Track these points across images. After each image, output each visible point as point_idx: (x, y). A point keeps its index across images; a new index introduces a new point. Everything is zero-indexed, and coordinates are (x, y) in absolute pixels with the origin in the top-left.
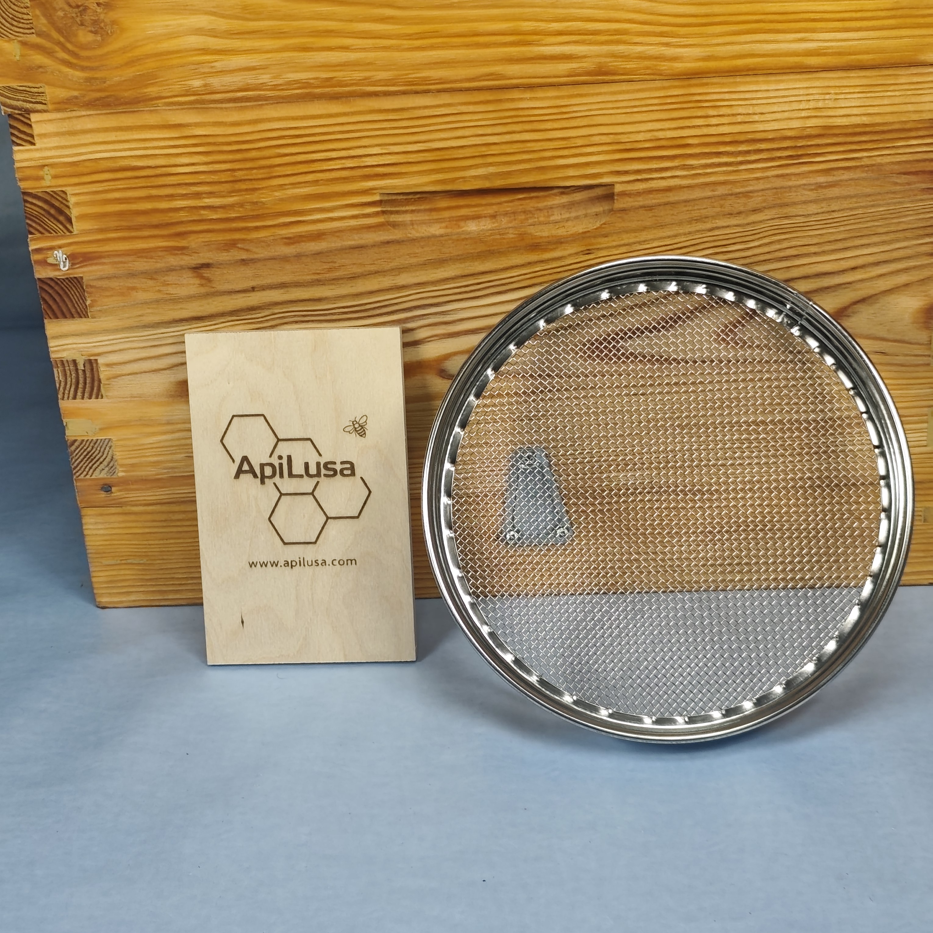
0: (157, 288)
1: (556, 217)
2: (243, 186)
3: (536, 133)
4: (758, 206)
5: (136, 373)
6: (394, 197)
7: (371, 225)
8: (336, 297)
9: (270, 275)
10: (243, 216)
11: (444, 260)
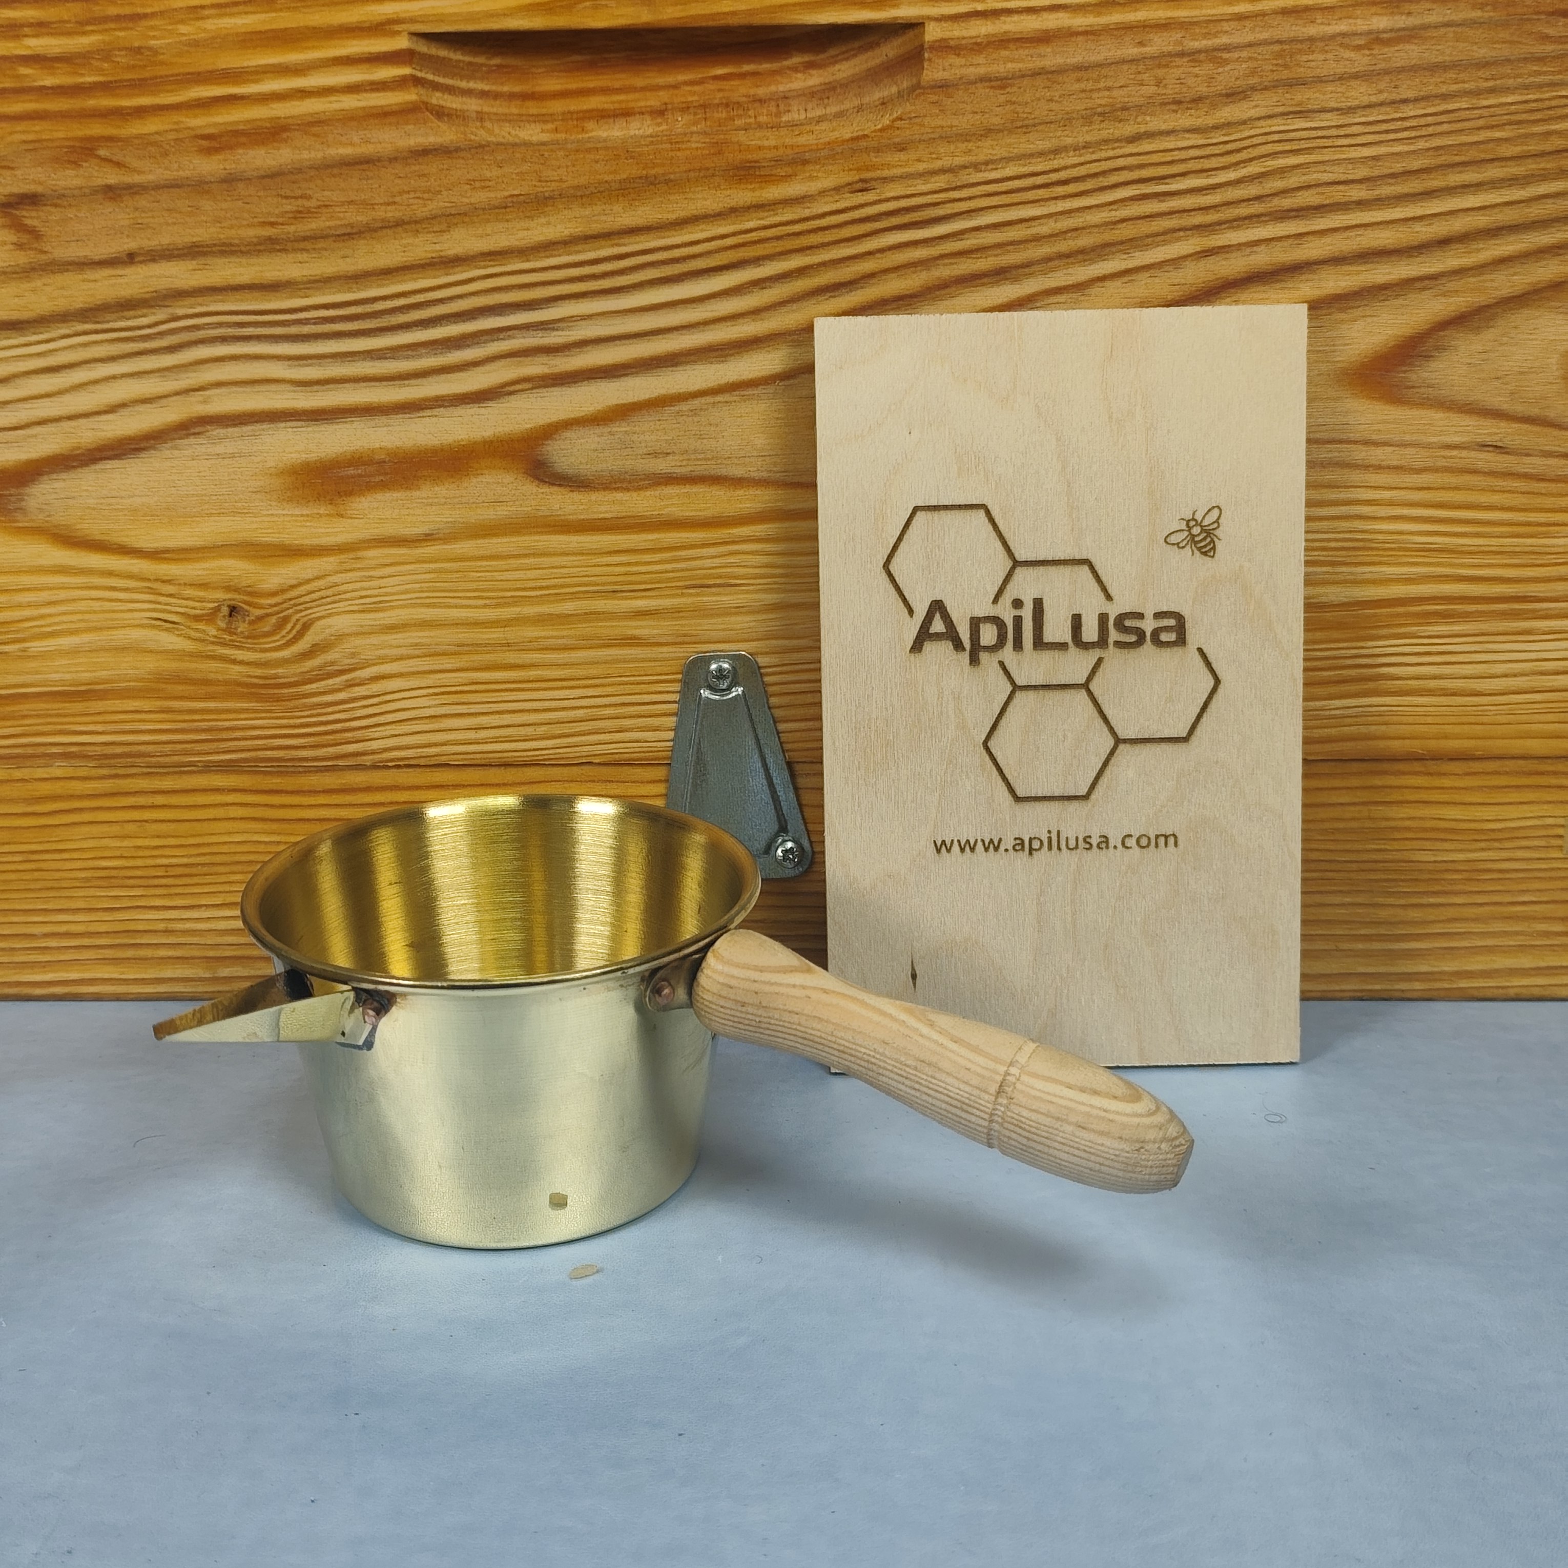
4: (1239, 83)
6: (443, 52)
7: (386, 109)
8: (310, 282)
9: (168, 224)
10: (111, 82)
11: (546, 198)
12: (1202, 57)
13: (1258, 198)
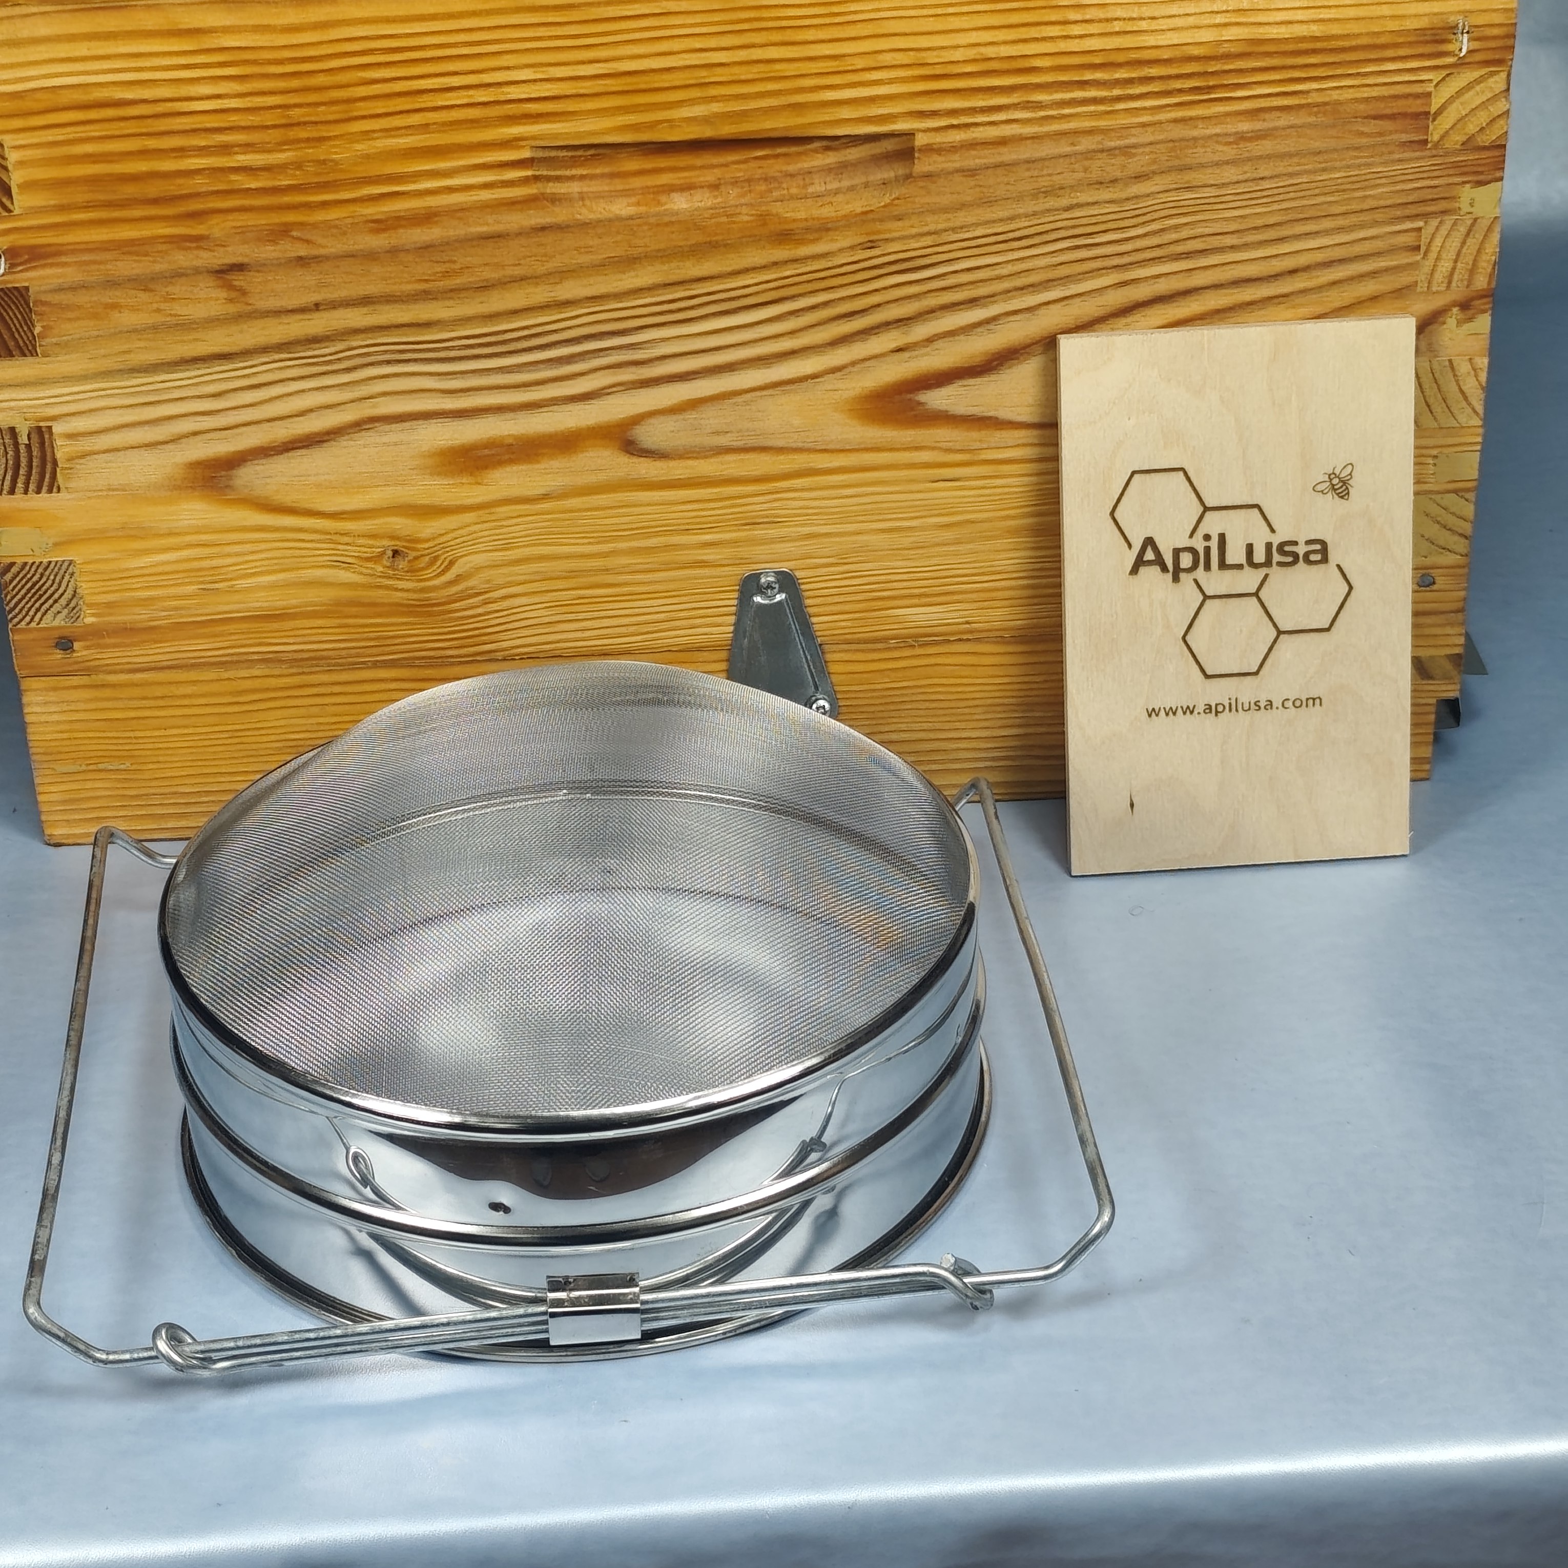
0: (155, 306)
1: (818, 187)
2: (303, 134)
3: (790, 48)
4: (1143, 169)
5: (117, 450)
6: (553, 154)
7: (515, 200)
8: (454, 321)
9: (345, 283)
10: (302, 184)
11: (635, 258)
12: (1117, 152)
13: (1159, 246)
